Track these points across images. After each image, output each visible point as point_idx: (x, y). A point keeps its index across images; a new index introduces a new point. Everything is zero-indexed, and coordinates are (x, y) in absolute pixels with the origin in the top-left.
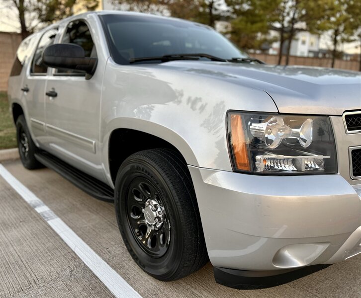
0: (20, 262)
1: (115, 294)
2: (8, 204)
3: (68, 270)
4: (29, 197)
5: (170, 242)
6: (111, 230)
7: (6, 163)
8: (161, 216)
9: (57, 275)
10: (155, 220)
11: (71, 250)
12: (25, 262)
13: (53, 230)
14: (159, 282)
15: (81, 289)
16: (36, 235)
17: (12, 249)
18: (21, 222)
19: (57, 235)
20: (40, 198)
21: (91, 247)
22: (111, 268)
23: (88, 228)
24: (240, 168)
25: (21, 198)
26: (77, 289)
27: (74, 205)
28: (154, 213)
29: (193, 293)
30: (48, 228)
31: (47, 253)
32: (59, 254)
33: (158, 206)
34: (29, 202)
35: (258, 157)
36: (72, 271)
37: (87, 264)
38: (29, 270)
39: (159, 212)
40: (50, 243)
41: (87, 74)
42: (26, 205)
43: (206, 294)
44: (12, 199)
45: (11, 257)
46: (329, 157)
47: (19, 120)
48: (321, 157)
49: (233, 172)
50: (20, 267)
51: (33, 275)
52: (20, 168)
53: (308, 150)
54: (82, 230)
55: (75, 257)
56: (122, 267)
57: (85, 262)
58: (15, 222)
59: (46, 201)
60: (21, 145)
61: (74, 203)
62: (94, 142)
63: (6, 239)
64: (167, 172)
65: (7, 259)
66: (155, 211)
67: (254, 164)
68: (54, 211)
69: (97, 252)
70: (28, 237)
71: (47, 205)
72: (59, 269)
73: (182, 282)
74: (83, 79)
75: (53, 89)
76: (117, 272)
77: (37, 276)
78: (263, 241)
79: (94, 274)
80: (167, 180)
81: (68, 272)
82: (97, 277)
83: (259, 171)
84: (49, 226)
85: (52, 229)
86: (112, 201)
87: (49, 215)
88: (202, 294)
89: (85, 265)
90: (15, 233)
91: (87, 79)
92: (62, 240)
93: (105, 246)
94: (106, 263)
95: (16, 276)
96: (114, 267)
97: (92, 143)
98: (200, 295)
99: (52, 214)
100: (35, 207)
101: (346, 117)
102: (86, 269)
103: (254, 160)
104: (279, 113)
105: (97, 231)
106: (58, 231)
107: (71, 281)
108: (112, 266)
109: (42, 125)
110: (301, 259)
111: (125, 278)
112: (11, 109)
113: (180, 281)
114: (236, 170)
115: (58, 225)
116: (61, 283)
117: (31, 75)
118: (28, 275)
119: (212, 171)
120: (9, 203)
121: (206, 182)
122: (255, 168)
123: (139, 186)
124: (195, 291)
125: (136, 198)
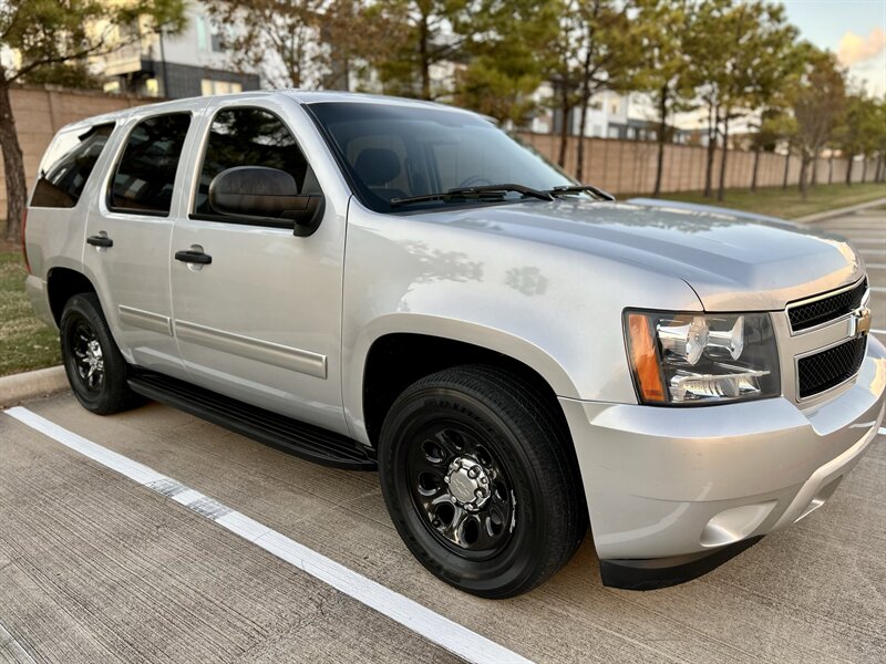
0: (206, 603)
2: (104, 494)
3: (313, 604)
4: (141, 474)
5: (514, 529)
6: (354, 522)
7: (35, 401)
8: (486, 486)
9: (296, 616)
10: (475, 493)
11: (296, 567)
12: (217, 602)
13: (239, 537)
15: (354, 633)
16: (208, 549)
17: (173, 582)
18: (158, 527)
19: (252, 543)
20: (168, 475)
21: (331, 558)
22: (392, 592)
23: (307, 524)
24: (647, 397)
25: (125, 478)
26: (348, 634)
27: (251, 482)
28: (473, 481)
29: (552, 612)
30: (225, 533)
31: (251, 580)
32: (277, 579)
33: (479, 468)
34: (148, 486)
35: (673, 380)
36: (321, 605)
37: (341, 590)
38: (235, 614)
39: (482, 480)
40: (248, 562)
41: (296, 226)
42: (149, 494)
44: (107, 484)
45: (182, 597)
46: (768, 372)
47: (73, 306)
48: (760, 373)
49: (639, 404)
50: (212, 612)
51: (248, 622)
53: (739, 362)
54: (298, 530)
55: (312, 581)
56: (411, 587)
57: (337, 587)
58: (145, 528)
59: (189, 481)
60: (73, 361)
61: (251, 478)
62: (324, 357)
63: (149, 565)
65: (175, 601)
66: (475, 478)
67: (668, 390)
68: (217, 499)
69: (349, 567)
70: (193, 556)
71: (194, 488)
72: (294, 605)
73: (528, 598)
75: (197, 246)
77: (258, 623)
78: (683, 508)
80: (510, 422)
81: (313, 608)
83: (676, 400)
85: (233, 533)
86: (374, 468)
87: (211, 507)
88: (568, 611)
89: (338, 591)
90: (159, 551)
91: (295, 234)
93: (358, 554)
94: (378, 584)
95: (216, 629)
96: (396, 589)
98: (565, 613)
99: (215, 505)
100: (169, 493)
101: (790, 310)
102: (344, 599)
103: (668, 384)
104: (703, 313)
105: (328, 527)
106: (251, 538)
107: (329, 623)
108: (391, 588)
109: (165, 320)
110: (736, 530)
111: (426, 605)
112: (39, 283)
113: (524, 596)
114: (642, 402)
115: (236, 522)
116: (311, 628)
117: (111, 210)
118: (239, 624)
119: (601, 406)
120: (105, 492)
121: (593, 423)
122: (670, 397)
123: (439, 435)
124: (556, 609)
125: (430, 459)
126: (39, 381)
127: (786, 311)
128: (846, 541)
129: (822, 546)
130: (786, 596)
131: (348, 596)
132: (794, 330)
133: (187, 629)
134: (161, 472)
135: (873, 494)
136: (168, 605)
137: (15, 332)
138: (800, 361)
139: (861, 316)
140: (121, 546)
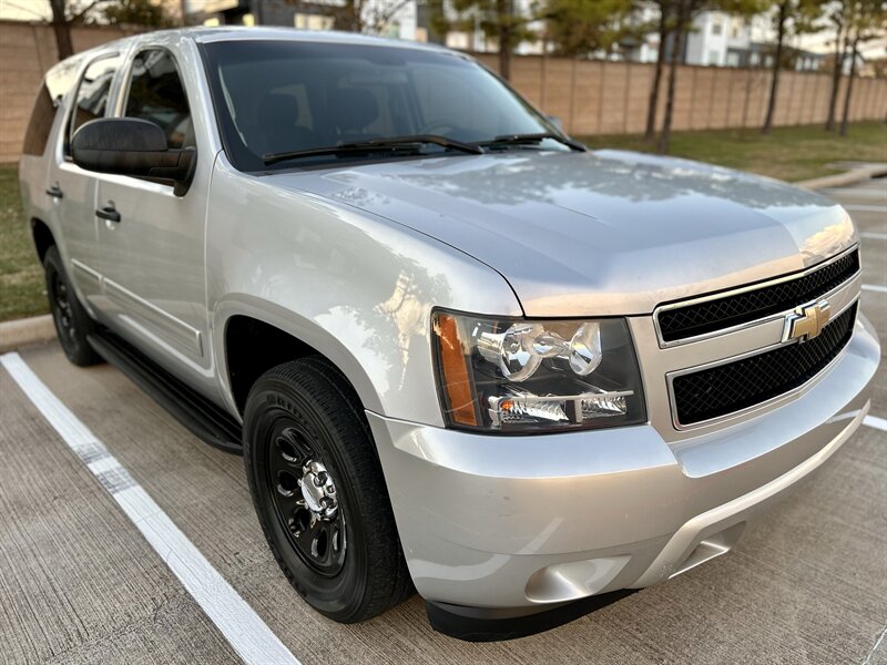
0: (50, 593)
1: (241, 655)
2: (29, 455)
3: (150, 607)
4: (76, 435)
8: (332, 495)
9: (127, 619)
10: (321, 502)
11: (161, 559)
12: (61, 593)
13: (126, 516)
14: (335, 624)
15: (174, 647)
16: (87, 528)
17: (33, 564)
18: (56, 498)
19: (133, 526)
20: (100, 438)
21: (202, 551)
23: (200, 507)
24: (459, 420)
25: (59, 438)
26: (166, 646)
27: (173, 452)
28: (320, 489)
29: (398, 644)
30: (115, 511)
31: (108, 569)
32: (134, 570)
33: (328, 475)
34: (75, 449)
35: (492, 399)
36: (158, 608)
37: (190, 591)
38: (70, 609)
39: (328, 488)
40: (118, 548)
41: (176, 184)
42: (70, 458)
43: (423, 644)
44: (39, 444)
45: (32, 582)
46: (631, 392)
47: (49, 258)
49: (446, 428)
50: (49, 603)
51: (77, 621)
52: (60, 362)
54: (188, 513)
55: (168, 576)
56: (264, 594)
57: (188, 588)
58: (43, 498)
59: (114, 445)
60: (58, 311)
61: (176, 447)
62: (198, 332)
63: (22, 541)
64: (334, 416)
65: (23, 586)
66: (321, 485)
67: (486, 412)
68: (130, 470)
69: (214, 564)
70: (69, 535)
71: (114, 455)
72: (132, 605)
74: (169, 191)
75: (111, 202)
76: (252, 606)
77: (85, 623)
78: (501, 560)
79: (203, 613)
81: (149, 611)
82: (209, 620)
83: (495, 425)
84: (118, 507)
85: (122, 512)
87: (118, 479)
88: (416, 644)
89: (186, 592)
90: (41, 526)
91: (175, 193)
92: (144, 538)
93: (232, 547)
94: (230, 588)
95: (42, 625)
96: (246, 596)
97: (194, 334)
98: (412, 646)
99: (125, 476)
100: (89, 460)
101: (660, 315)
102: (189, 602)
103: (485, 405)
104: (525, 318)
105: (219, 513)
106: (135, 518)
107: (154, 632)
108: (242, 594)
109: (97, 278)
111: (265, 619)
112: (29, 232)
113: (378, 620)
114: (451, 424)
115: (135, 502)
116: (134, 635)
117: (65, 160)
118: (66, 622)
119: (408, 426)
120: (32, 453)
121: (396, 445)
122: (487, 420)
123: (287, 432)
124: (403, 640)
125: (285, 456)
126: (37, 327)
127: (655, 316)
128: (798, 582)
129: (764, 586)
130: (686, 651)
131: (193, 599)
132: (666, 339)
133: (15, 622)
134: (96, 435)
135: (864, 519)
136: (13, 591)
137: (33, 276)
138: (676, 380)
139: (804, 315)
140: (9, 518)
